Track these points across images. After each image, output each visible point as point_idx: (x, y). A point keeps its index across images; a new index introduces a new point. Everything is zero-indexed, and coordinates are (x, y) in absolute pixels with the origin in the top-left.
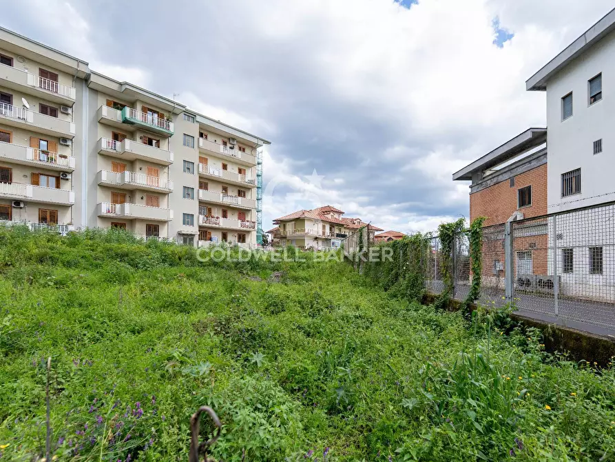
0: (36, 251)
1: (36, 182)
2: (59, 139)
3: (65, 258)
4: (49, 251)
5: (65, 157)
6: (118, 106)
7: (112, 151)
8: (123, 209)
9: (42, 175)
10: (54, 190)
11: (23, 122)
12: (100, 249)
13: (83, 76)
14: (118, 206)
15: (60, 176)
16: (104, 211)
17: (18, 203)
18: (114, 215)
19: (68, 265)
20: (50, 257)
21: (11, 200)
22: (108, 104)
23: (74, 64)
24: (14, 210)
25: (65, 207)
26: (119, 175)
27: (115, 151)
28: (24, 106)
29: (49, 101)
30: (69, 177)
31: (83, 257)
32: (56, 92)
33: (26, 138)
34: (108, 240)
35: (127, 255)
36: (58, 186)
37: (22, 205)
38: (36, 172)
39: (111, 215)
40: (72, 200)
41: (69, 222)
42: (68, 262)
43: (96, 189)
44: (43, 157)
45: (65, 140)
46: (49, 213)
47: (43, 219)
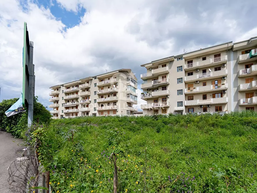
0: (211, 122)
1: (214, 97)
2: (221, 78)
3: (221, 124)
4: (216, 122)
5: (224, 84)
6: (248, 51)
7: (245, 74)
8: (252, 100)
9: (216, 94)
10: (220, 99)
11: (209, 77)
12: (237, 120)
13: (230, 48)
14: (249, 99)
15: (222, 93)
16: (242, 103)
17: (208, 105)
18: (247, 104)
19: (222, 127)
20: (216, 124)
21: (206, 105)
22: (243, 53)
23: (226, 46)
24: (207, 108)
25: (225, 104)
26: (249, 84)
27: (246, 74)
28: (210, 71)
29: (217, 65)
30: (226, 92)
31: (228, 124)
32: (220, 60)
33: (210, 82)
34: (242, 116)
35: (250, 122)
36: (222, 97)
37: (210, 106)
38: (214, 93)
39: (245, 104)
40: (227, 101)
41: (226, 110)
42: (222, 126)
43: (238, 94)
44: (216, 87)
45: (224, 77)
46: (219, 108)
47: (217, 110)
